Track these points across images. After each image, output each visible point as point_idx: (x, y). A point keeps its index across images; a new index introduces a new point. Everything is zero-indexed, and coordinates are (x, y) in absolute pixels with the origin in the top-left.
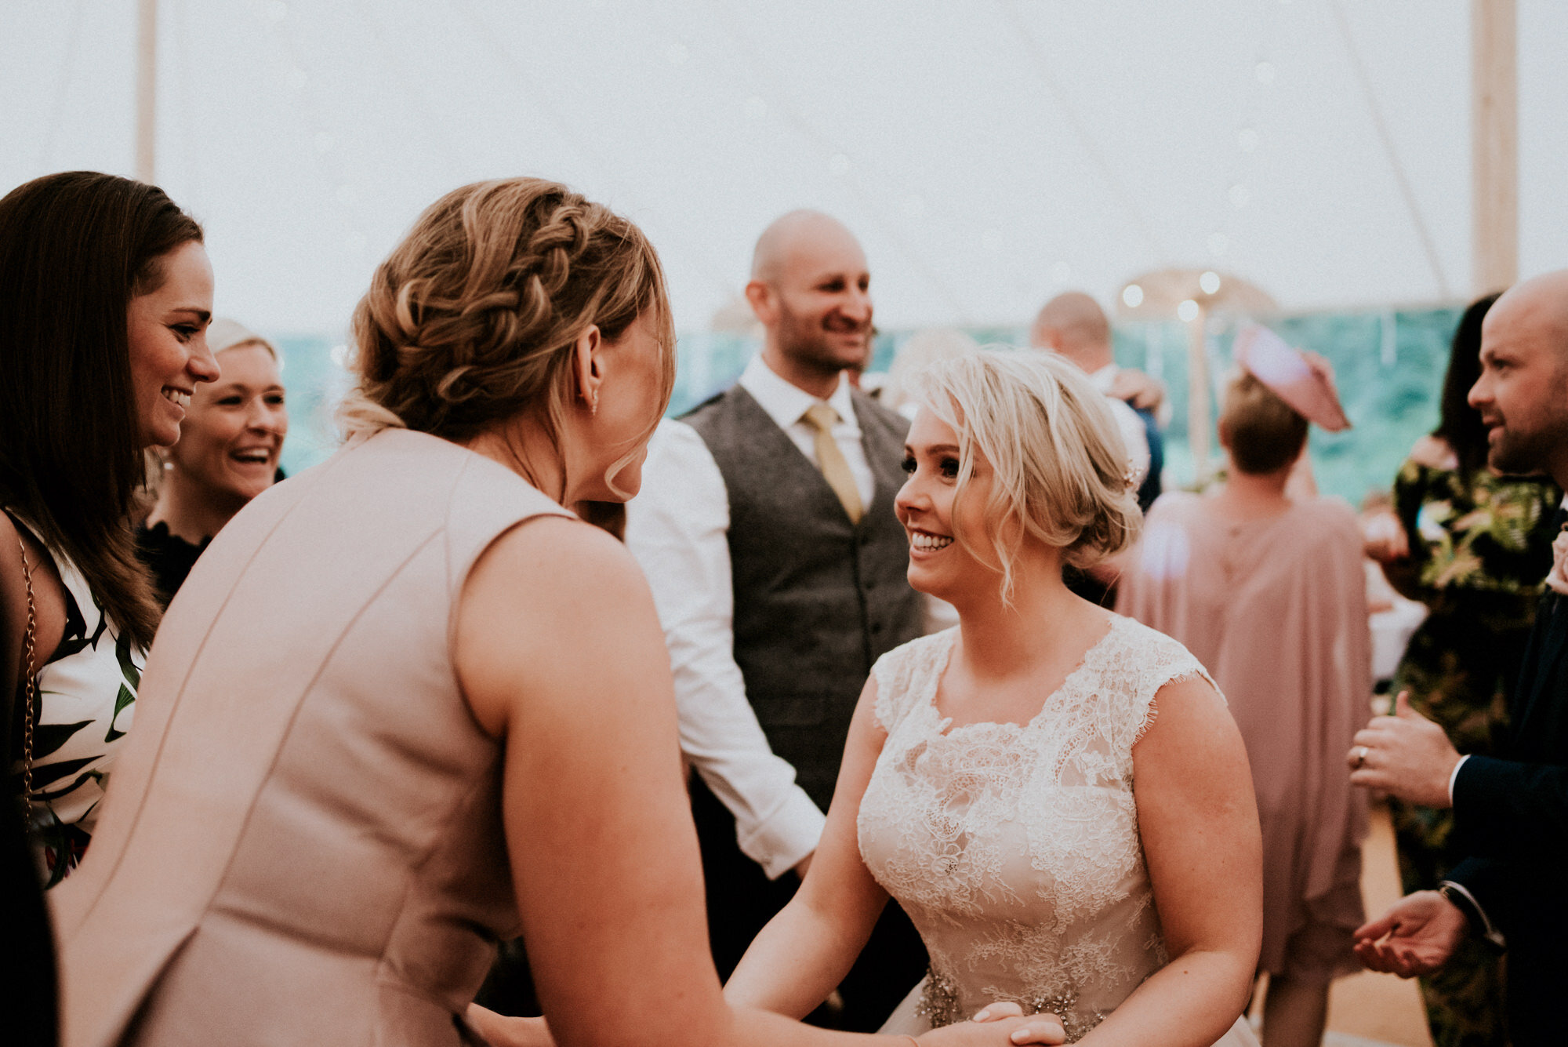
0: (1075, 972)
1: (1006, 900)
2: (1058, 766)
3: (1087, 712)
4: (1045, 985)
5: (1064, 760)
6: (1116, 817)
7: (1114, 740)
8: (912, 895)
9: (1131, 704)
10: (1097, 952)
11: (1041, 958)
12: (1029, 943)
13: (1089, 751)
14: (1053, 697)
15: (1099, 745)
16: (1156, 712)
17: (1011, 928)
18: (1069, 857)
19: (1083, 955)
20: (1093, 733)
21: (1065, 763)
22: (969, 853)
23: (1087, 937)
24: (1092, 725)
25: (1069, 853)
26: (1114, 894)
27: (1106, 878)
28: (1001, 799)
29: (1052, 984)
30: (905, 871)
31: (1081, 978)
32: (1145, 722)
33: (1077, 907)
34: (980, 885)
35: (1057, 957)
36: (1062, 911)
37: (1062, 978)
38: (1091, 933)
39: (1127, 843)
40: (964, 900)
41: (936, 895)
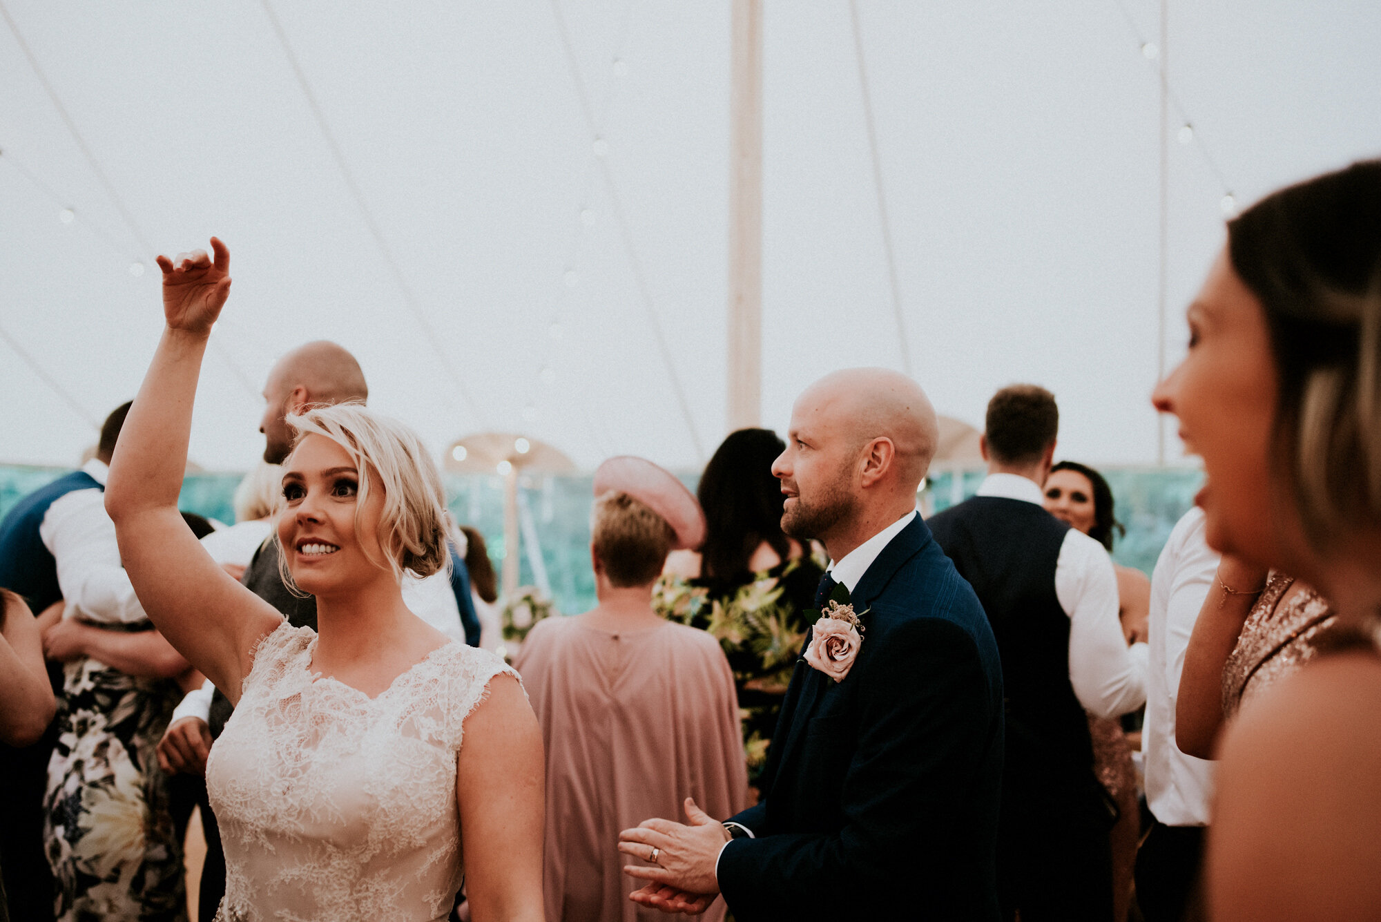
0: (364, 905)
1: (330, 819)
2: (400, 720)
3: (427, 689)
4: (335, 912)
5: (406, 717)
6: (437, 772)
7: (449, 713)
8: (240, 814)
9: (468, 687)
10: (385, 891)
11: (341, 884)
12: (335, 868)
13: (426, 716)
14: (401, 676)
15: (436, 714)
16: (489, 692)
17: (324, 850)
18: (396, 791)
19: (374, 890)
20: (430, 705)
21: (406, 719)
22: (309, 776)
23: (382, 875)
24: (430, 699)
25: (396, 787)
26: (417, 838)
27: (416, 819)
28: (345, 735)
29: (341, 912)
30: (243, 790)
31: (367, 912)
32: (480, 699)
33: (388, 837)
34: (310, 805)
35: (352, 885)
36: (375, 837)
37: (351, 908)
38: (387, 871)
39: (438, 797)
40: (290, 819)
41: (265, 813)
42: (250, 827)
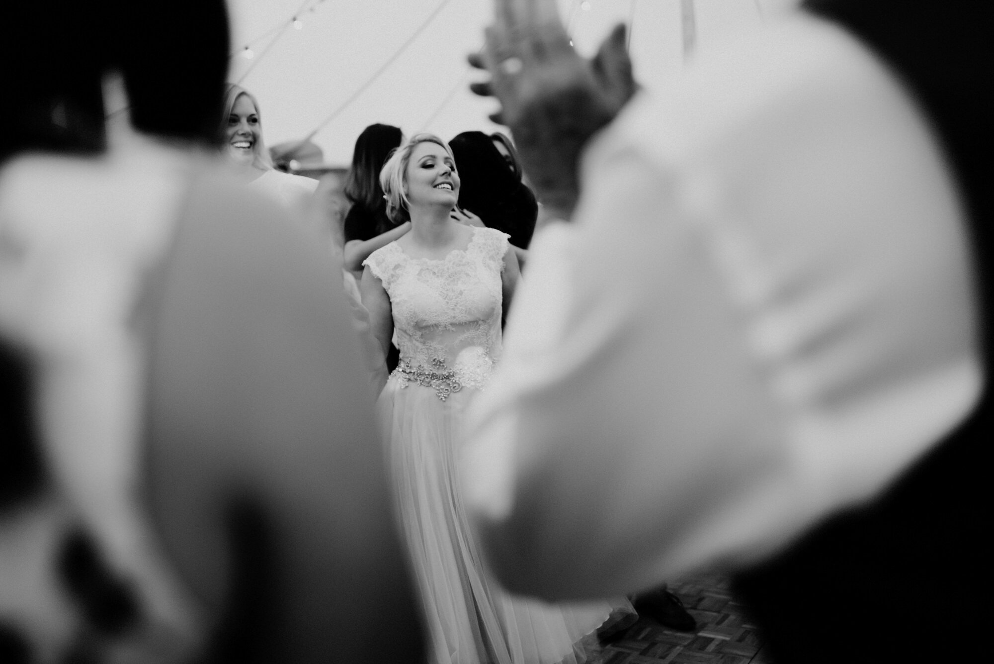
40: (462, 315)
41: (449, 317)
42: (442, 324)
